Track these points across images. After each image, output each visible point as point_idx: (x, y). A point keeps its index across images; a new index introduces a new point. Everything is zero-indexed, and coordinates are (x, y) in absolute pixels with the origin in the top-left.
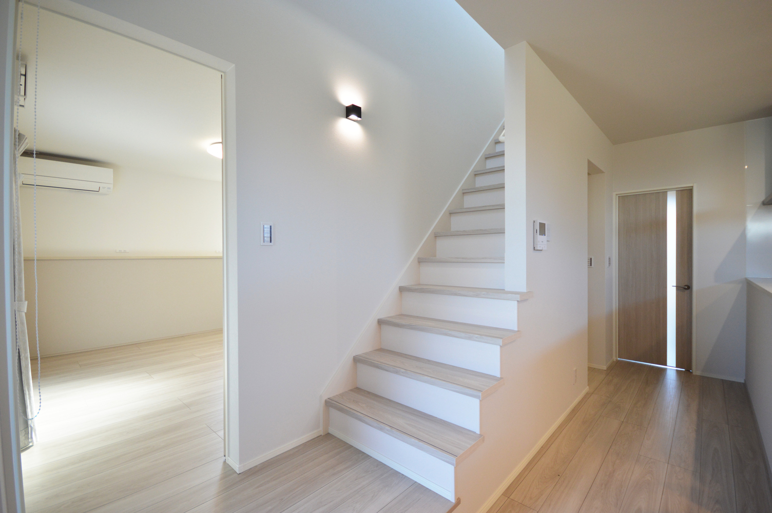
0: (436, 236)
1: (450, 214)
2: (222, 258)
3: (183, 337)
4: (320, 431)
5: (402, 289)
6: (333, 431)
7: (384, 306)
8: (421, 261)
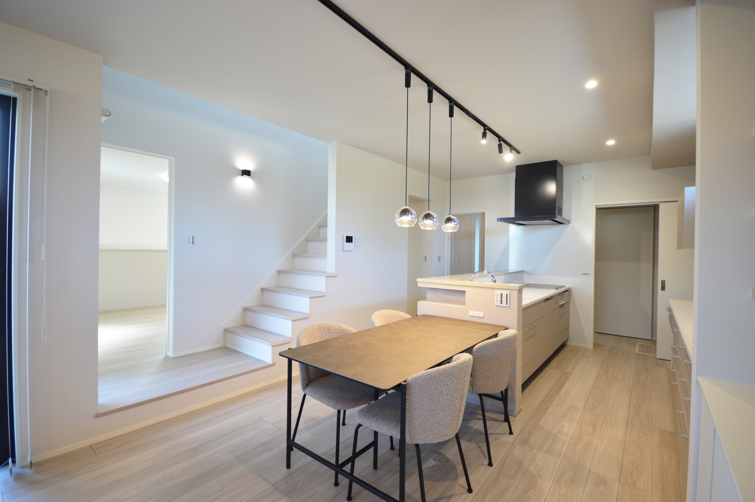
0: (307, 240)
1: (320, 227)
2: (167, 251)
3: (144, 308)
4: (221, 345)
5: (279, 272)
6: (228, 345)
7: (266, 280)
8: (294, 256)
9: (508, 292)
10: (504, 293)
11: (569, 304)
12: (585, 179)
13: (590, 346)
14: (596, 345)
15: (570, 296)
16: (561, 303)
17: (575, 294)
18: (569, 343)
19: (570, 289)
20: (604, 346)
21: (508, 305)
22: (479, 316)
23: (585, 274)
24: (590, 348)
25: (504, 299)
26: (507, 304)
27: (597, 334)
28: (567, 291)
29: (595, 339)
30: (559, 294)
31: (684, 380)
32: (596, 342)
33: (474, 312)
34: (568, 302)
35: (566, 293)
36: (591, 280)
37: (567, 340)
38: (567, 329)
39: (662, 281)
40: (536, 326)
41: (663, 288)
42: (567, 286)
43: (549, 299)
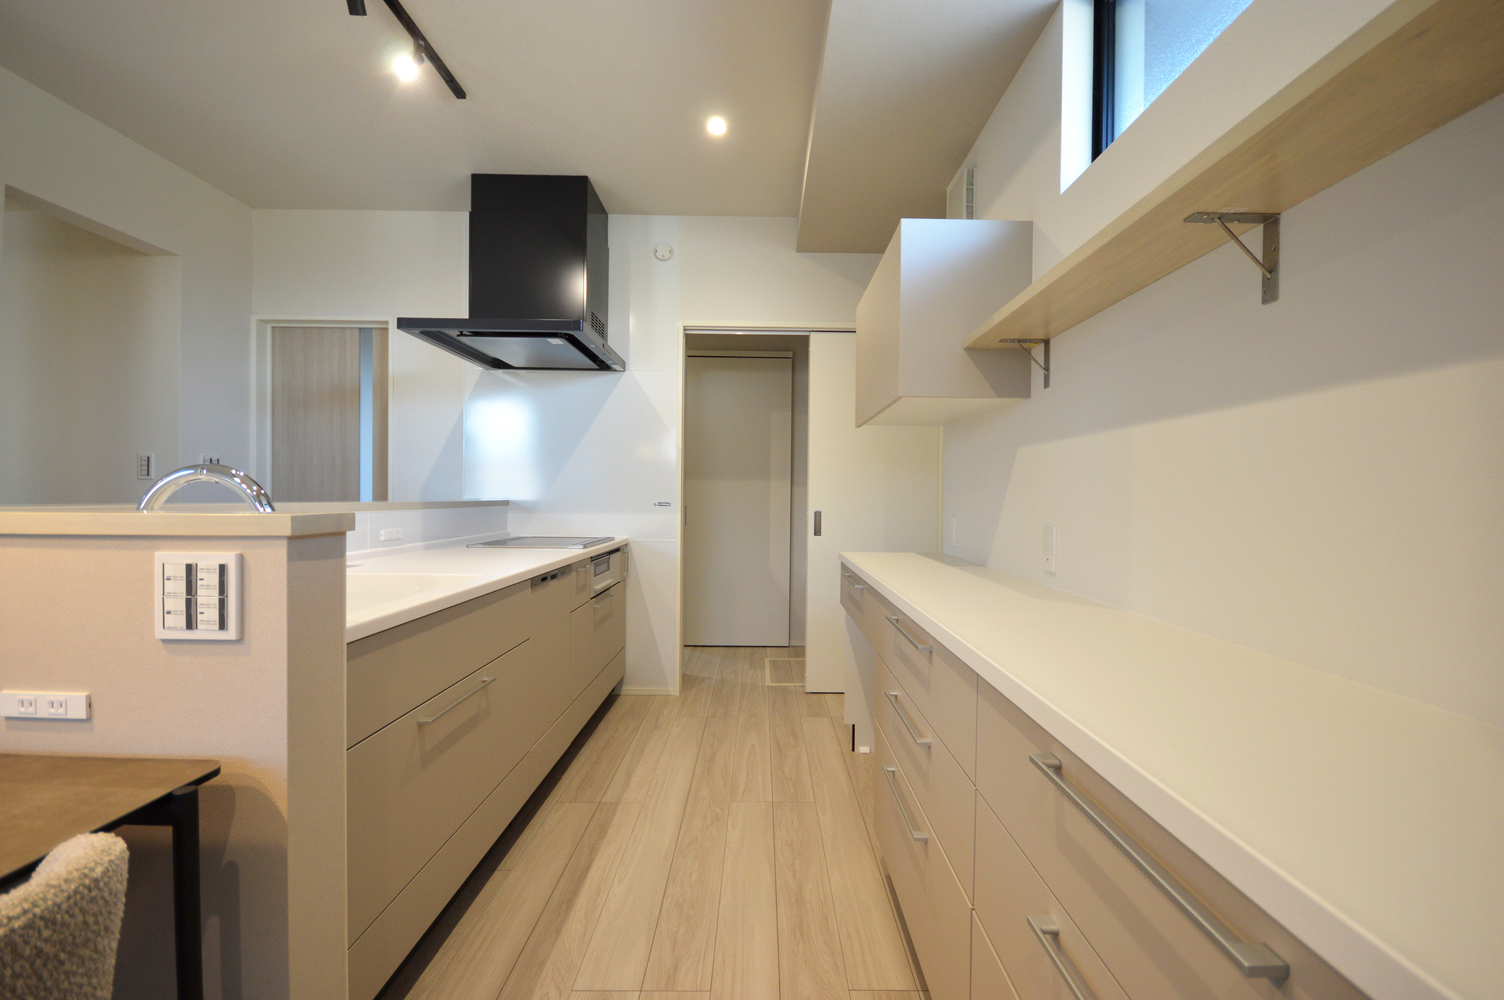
9: (229, 557)
10: (208, 561)
11: (625, 587)
12: (659, 255)
13: (674, 688)
14: (687, 681)
15: (625, 566)
16: (599, 587)
17: (639, 559)
18: (626, 689)
19: (626, 545)
20: (703, 680)
21: (231, 633)
22: (59, 712)
23: (660, 504)
24: (672, 693)
25: (207, 597)
26: (222, 625)
27: (689, 650)
28: (617, 550)
29: (685, 663)
30: (593, 559)
31: (893, 769)
32: (688, 673)
33: (28, 694)
34: (622, 582)
35: (610, 558)
36: (674, 518)
37: (620, 683)
38: (618, 652)
39: (816, 513)
40: (485, 685)
41: (817, 532)
42: (619, 538)
43: (554, 577)
